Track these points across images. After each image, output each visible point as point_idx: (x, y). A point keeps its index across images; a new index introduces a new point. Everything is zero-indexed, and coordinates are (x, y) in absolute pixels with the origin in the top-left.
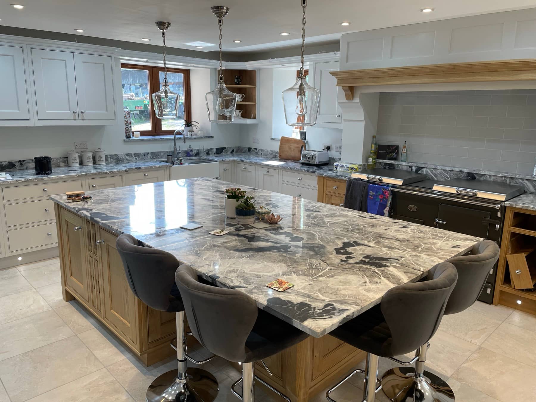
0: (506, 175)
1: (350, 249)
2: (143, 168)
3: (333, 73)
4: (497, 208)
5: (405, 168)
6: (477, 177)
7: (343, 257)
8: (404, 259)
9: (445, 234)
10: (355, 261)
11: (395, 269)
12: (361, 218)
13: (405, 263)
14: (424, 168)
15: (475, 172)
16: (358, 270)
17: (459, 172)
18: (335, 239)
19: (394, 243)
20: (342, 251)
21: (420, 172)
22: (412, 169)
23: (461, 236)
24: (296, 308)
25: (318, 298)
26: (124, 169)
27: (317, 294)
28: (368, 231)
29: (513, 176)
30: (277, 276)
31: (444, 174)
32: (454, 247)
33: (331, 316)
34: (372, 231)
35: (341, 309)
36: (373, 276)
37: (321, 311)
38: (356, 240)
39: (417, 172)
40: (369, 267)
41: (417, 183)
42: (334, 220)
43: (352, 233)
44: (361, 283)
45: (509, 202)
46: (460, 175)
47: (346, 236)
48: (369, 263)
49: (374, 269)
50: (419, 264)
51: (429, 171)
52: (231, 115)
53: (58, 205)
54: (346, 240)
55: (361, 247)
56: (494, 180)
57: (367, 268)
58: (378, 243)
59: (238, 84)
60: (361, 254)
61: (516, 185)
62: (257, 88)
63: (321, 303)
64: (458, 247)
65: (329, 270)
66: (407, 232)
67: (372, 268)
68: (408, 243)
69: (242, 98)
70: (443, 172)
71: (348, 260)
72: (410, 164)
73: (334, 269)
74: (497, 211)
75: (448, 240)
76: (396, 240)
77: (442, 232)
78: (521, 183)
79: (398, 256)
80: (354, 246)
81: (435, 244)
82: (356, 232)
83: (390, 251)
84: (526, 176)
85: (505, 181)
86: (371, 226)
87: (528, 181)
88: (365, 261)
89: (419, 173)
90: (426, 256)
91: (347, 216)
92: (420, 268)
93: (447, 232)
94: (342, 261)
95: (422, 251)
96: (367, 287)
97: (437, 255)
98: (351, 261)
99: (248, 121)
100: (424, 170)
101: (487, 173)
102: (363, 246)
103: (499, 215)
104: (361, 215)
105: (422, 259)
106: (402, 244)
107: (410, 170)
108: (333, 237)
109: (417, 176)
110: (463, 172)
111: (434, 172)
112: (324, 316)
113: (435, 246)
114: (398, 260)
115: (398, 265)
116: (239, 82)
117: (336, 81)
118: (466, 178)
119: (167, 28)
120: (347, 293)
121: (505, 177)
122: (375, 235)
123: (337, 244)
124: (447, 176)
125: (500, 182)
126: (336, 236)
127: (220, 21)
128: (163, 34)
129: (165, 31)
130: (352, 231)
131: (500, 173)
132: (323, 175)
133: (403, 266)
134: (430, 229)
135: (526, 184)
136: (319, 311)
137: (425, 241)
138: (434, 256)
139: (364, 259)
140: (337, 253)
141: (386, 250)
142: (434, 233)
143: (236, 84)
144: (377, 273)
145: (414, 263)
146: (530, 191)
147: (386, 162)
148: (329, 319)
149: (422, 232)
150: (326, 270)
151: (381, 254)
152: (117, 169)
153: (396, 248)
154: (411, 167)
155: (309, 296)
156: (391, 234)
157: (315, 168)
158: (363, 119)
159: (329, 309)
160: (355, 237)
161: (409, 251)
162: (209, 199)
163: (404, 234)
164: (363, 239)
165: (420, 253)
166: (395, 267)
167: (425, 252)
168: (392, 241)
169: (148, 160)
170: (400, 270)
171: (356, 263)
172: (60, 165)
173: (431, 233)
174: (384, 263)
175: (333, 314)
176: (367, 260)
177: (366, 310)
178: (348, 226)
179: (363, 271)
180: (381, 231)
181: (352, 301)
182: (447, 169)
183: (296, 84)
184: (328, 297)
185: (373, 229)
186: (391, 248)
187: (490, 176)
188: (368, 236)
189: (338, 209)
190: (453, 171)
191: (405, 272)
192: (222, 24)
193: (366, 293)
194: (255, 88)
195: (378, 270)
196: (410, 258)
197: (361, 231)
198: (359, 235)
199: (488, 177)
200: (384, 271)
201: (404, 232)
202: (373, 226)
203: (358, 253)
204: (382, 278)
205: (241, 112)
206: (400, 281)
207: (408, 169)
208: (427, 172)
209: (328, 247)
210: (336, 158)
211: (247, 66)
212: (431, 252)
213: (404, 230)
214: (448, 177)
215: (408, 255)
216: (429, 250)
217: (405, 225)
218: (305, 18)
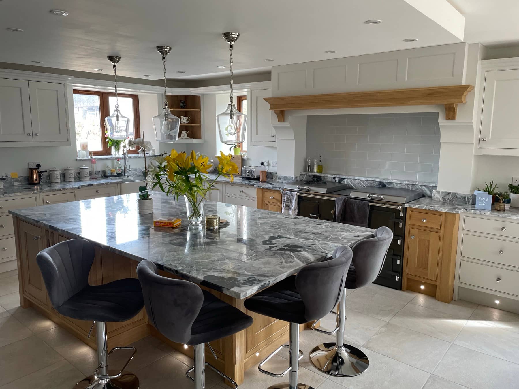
0: (409, 182)
1: (274, 241)
2: (95, 185)
3: (266, 99)
4: (399, 209)
5: (330, 180)
6: (387, 185)
7: (268, 246)
8: (315, 246)
9: (351, 228)
10: (277, 249)
11: (306, 253)
12: (287, 219)
13: (315, 248)
14: (345, 179)
15: (385, 181)
16: (277, 255)
17: (372, 181)
18: (263, 235)
19: (310, 235)
20: (267, 242)
21: (342, 182)
22: (335, 180)
23: (363, 229)
24: (226, 281)
25: (244, 274)
26: (76, 186)
27: (243, 271)
28: (291, 228)
29: (414, 184)
30: (213, 261)
31: (361, 184)
32: (355, 236)
33: (252, 284)
34: (294, 228)
35: (260, 279)
36: (288, 258)
37: (245, 282)
38: (280, 234)
39: (339, 182)
40: (286, 252)
41: (339, 192)
42: (265, 221)
43: (278, 230)
44: (278, 263)
45: (409, 203)
46: (373, 184)
47: (272, 232)
48: (287, 250)
49: (290, 253)
50: (326, 248)
51: (349, 181)
52: (175, 135)
53: (17, 217)
54: (272, 235)
55: (283, 239)
56: (400, 187)
57: (285, 253)
58: (297, 236)
59: (184, 108)
60: (282, 244)
61: (417, 190)
62: (201, 111)
63: (246, 277)
64: (359, 237)
65: (255, 255)
66: (322, 228)
67: (289, 253)
68: (321, 235)
69: (188, 120)
70: (361, 182)
71: (271, 248)
72: (334, 176)
73: (259, 255)
74: (400, 211)
75: (352, 232)
76: (312, 233)
77: (349, 227)
78: (421, 189)
79: (311, 244)
80: (278, 239)
81: (341, 235)
82: (281, 229)
83: (305, 241)
84: (424, 183)
85: (408, 188)
86: (294, 224)
87: (426, 187)
88: (284, 248)
89: (342, 184)
90: (332, 243)
91: (276, 218)
92: (325, 251)
93: (353, 226)
94: (266, 249)
95: (330, 240)
96: (282, 265)
97: (340, 242)
98: (273, 249)
99: (195, 141)
100: (345, 180)
101: (394, 181)
102: (285, 238)
103: (401, 214)
104: (288, 217)
105: (328, 245)
106: (316, 236)
107: (334, 181)
108: (262, 233)
109: (340, 185)
110: (376, 181)
111: (353, 182)
112: (246, 285)
113: (341, 236)
114: (310, 247)
115: (309, 250)
116: (185, 106)
117: (269, 106)
118: (378, 186)
119: (118, 61)
120: (266, 270)
121: (408, 184)
122: (296, 230)
123: (265, 238)
124: (363, 185)
125: (404, 189)
126: (264, 233)
127: (164, 58)
128: (115, 66)
129: (116, 64)
130: (278, 228)
131: (404, 181)
132: (261, 187)
133: (313, 251)
134: (340, 225)
135: (424, 189)
136: (243, 282)
137: (334, 233)
138: (338, 243)
139: (284, 247)
140: (263, 244)
141: (303, 240)
142: (343, 228)
143: (182, 107)
144: (292, 256)
145: (321, 248)
146: (427, 195)
147: (314, 174)
148: (250, 286)
149: (333, 227)
150: (252, 256)
151: (298, 243)
152: (69, 186)
153: (310, 239)
154: (334, 178)
155: (236, 273)
156: (308, 229)
157: (255, 181)
158: (293, 138)
159: (251, 280)
160: (280, 232)
161: (320, 241)
162: (158, 209)
163: (319, 229)
164: (286, 234)
165: (329, 242)
166: (307, 251)
167: (332, 240)
168: (308, 234)
169: (100, 177)
170: (310, 253)
171: (278, 250)
172: (13, 184)
173: (340, 227)
174: (298, 249)
175: (254, 283)
176: (286, 248)
177: (280, 280)
178: (276, 225)
179: (282, 255)
180: (302, 228)
181: (269, 274)
182: (363, 179)
183: (227, 110)
184: (251, 273)
185: (295, 226)
186: (306, 239)
187: (396, 183)
188: (290, 231)
189: (270, 213)
190: (368, 180)
191: (313, 255)
192: (166, 60)
193: (281, 269)
194: (200, 111)
195: (293, 254)
196: (319, 245)
197: (285, 228)
198: (283, 231)
199: (395, 184)
200: (298, 254)
201: (319, 228)
202: (295, 224)
203: (280, 243)
204: (295, 259)
205: (187, 133)
206: (309, 260)
207: (332, 180)
208: (348, 182)
209: (257, 240)
210: (273, 172)
211: (192, 92)
212: (337, 240)
213: (320, 227)
214: (365, 185)
215: (318, 244)
216: (335, 240)
217: (321, 223)
218: (232, 58)
